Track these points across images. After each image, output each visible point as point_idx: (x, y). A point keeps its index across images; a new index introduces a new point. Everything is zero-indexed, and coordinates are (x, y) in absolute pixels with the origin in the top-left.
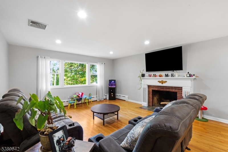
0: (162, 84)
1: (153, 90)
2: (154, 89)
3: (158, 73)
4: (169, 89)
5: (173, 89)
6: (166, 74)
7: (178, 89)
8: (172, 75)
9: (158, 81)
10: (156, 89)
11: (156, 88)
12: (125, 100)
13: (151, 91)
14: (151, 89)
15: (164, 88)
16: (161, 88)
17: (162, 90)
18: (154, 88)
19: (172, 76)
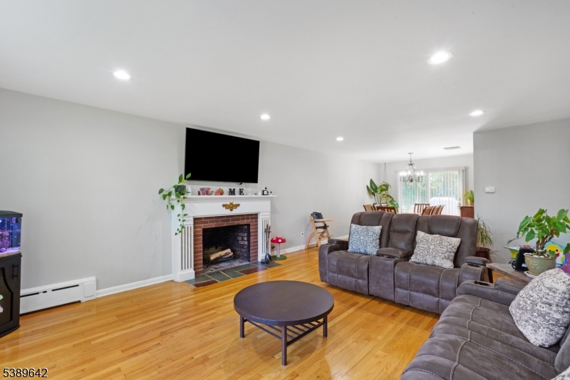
0: (231, 210)
1: (204, 230)
2: (209, 227)
3: (214, 186)
4: (239, 220)
5: (244, 219)
6: (230, 189)
7: (251, 219)
8: (241, 192)
9: (224, 206)
10: (213, 225)
11: (212, 222)
12: (79, 302)
13: (199, 231)
14: (200, 227)
15: (229, 220)
16: (223, 221)
17: (225, 224)
18: (207, 222)
19: (240, 194)
